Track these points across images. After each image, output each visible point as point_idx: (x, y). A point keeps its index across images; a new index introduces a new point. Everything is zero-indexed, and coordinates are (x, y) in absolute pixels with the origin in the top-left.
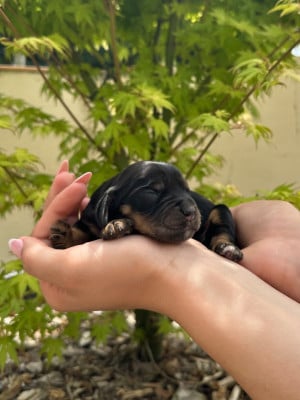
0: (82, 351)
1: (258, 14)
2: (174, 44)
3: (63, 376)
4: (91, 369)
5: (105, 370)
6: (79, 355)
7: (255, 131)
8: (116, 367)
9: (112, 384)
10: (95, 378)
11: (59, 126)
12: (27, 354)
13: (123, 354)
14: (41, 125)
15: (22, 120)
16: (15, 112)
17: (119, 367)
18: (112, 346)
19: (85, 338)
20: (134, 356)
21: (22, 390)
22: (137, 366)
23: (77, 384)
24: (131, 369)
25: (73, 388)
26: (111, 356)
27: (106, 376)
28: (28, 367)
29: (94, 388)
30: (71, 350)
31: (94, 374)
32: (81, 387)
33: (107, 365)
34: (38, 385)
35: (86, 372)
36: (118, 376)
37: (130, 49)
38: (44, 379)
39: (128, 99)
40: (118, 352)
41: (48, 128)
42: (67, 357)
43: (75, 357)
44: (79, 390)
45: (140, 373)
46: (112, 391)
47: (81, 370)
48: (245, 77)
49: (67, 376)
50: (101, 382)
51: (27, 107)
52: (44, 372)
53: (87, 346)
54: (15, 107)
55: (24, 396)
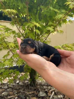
0: (17, 84)
2: (41, 15)
3: (13, 89)
4: (19, 88)
5: (23, 88)
6: (16, 85)
8: (25, 88)
9: (24, 91)
10: (20, 90)
11: (14, 32)
12: (4, 85)
13: (27, 85)
14: (10, 32)
15: (5, 30)
17: (26, 88)
18: (24, 83)
19: (18, 82)
20: (29, 85)
22: (30, 87)
23: (16, 91)
24: (28, 88)
25: (15, 92)
26: (24, 85)
27: (23, 89)
28: (4, 87)
29: (20, 92)
30: (14, 84)
32: (17, 92)
33: (23, 87)
34: (6, 91)
36: (25, 90)
37: (30, 17)
38: (8, 90)
39: (31, 24)
40: (25, 84)
41: (11, 33)
42: (13, 86)
43: (15, 86)
44: (16, 92)
45: (31, 89)
46: (24, 93)
47: (17, 88)
48: (59, 17)
49: (13, 90)
50: (22, 91)
51: (6, 27)
52: (8, 88)
53: (18, 83)
55: (3, 93)
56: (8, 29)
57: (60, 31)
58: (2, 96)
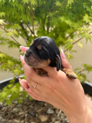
1: (73, 16)
3: (23, 105)
7: (69, 57)
15: (9, 45)
16: (7, 42)
21: (14, 108)
23: (26, 107)
25: (25, 108)
27: (32, 105)
31: (30, 104)
35: (28, 104)
36: (35, 105)
38: (18, 105)
45: (40, 105)
50: (31, 106)
52: (18, 104)
54: (7, 41)
55: (14, 109)
56: (12, 43)
57: (70, 56)
58: (13, 112)
